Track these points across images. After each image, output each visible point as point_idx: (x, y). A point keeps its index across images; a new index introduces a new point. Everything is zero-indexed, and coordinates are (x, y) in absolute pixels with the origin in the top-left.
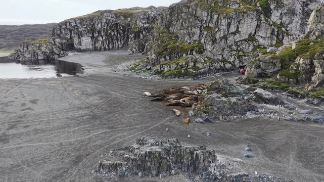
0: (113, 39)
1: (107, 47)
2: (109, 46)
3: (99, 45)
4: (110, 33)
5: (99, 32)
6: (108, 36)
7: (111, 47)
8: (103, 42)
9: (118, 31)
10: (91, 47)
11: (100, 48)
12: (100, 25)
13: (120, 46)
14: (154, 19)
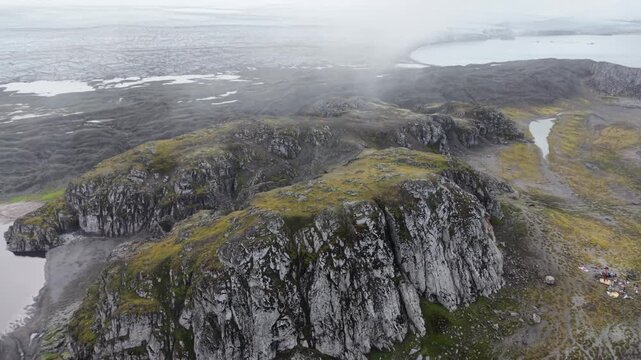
0: (126, 220)
1: (116, 233)
2: (119, 231)
3: (107, 227)
4: (125, 211)
5: (110, 209)
6: (122, 215)
7: (122, 231)
8: (112, 226)
9: (136, 207)
10: (97, 230)
11: (108, 233)
12: (113, 198)
13: (136, 230)
14: (206, 177)
